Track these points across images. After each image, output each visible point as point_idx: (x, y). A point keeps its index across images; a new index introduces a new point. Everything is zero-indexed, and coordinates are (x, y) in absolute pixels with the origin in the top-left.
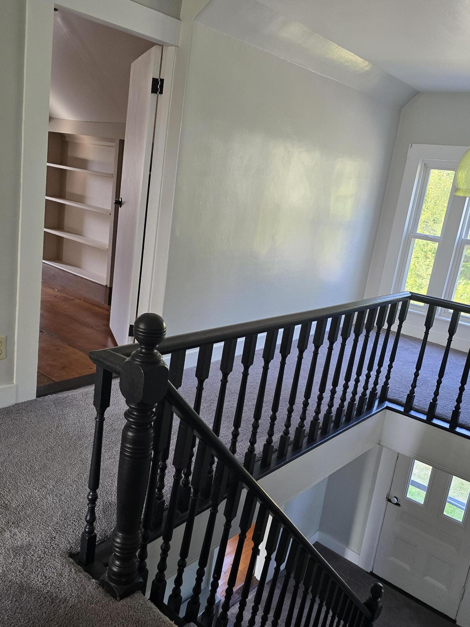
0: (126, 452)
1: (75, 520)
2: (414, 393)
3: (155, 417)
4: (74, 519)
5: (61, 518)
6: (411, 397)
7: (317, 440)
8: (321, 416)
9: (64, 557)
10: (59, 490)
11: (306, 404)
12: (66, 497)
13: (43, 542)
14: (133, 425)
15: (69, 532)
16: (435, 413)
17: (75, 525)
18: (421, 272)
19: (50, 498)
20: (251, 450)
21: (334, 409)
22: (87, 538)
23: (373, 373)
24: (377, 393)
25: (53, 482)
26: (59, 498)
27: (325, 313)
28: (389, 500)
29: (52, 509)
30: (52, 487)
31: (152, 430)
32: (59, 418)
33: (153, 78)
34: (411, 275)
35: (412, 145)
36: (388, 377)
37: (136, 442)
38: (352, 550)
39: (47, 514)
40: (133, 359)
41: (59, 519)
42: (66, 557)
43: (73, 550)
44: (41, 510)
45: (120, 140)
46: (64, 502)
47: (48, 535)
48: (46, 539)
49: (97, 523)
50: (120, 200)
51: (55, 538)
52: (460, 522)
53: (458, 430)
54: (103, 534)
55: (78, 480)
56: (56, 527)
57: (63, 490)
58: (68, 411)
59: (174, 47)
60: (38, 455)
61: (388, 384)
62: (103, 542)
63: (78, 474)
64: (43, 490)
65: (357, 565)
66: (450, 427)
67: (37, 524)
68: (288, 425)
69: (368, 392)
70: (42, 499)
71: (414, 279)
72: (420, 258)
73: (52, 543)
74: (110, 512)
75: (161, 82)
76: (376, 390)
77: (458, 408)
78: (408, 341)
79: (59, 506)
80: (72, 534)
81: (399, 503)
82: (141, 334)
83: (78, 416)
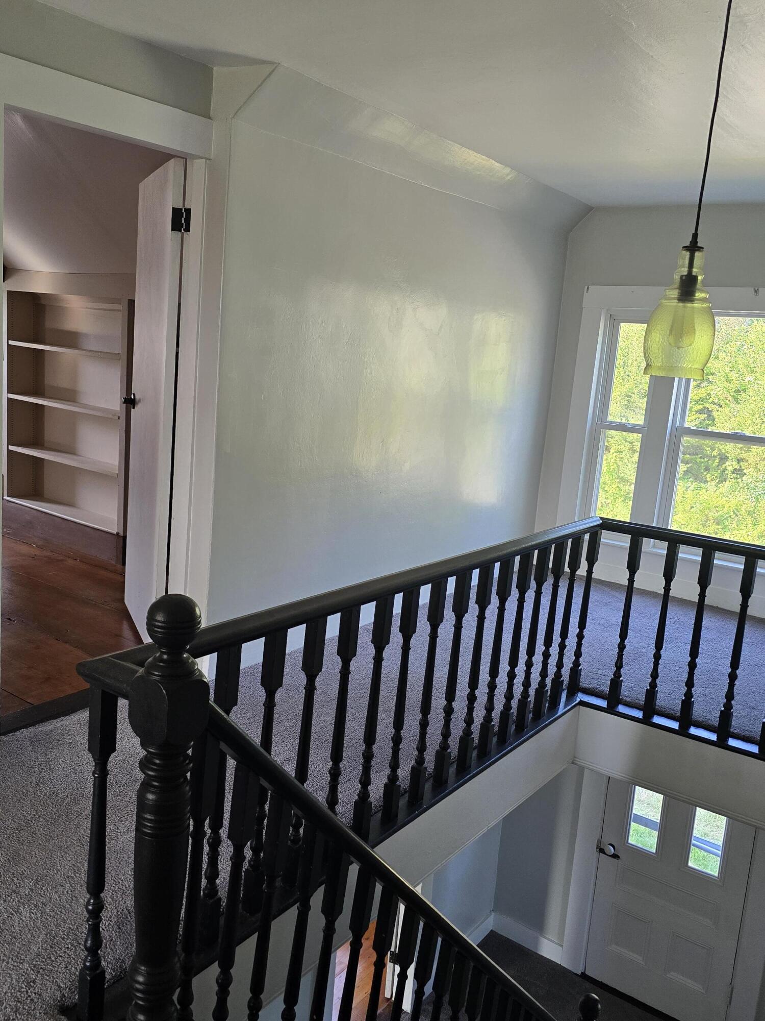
0: (145, 828)
1: (70, 946)
2: (621, 676)
3: (191, 765)
4: (68, 945)
5: (45, 945)
6: (616, 683)
7: (472, 767)
8: (476, 728)
9: (50, 1014)
10: (41, 895)
11: (449, 711)
12: (52, 907)
13: (13, 991)
14: (155, 781)
15: (58, 968)
16: (656, 706)
17: (68, 955)
18: (625, 473)
19: (25, 912)
20: (364, 795)
21: (496, 714)
22: (89, 978)
23: (554, 650)
24: (563, 680)
25: (30, 882)
26: (40, 910)
27: (467, 563)
28: (602, 851)
29: (30, 930)
30: (29, 892)
31: (187, 786)
32: (39, 768)
33: (173, 208)
34: (613, 479)
35: (588, 288)
36: (578, 654)
37: (159, 809)
38: (551, 940)
39: (20, 940)
40: (148, 673)
41: (42, 947)
42: (55, 1015)
43: (66, 1000)
44: (10, 935)
45: (129, 300)
46: (51, 916)
47: (23, 977)
48: (19, 986)
49: (107, 948)
50: (133, 397)
51: (34, 982)
52: (714, 876)
53: (693, 731)
54: (117, 966)
55: (73, 875)
56: (37, 961)
57: (48, 895)
58: (56, 755)
59: (205, 160)
60: (4, 836)
61: (580, 665)
62: (117, 980)
63: (73, 865)
64: (13, 897)
65: (560, 963)
66: (680, 727)
67: (4, 960)
68: (422, 748)
69: (548, 681)
70: (12, 914)
71: (616, 486)
72: (624, 453)
73: (29, 991)
74: (129, 927)
75: (186, 214)
76: (562, 676)
77: (689, 695)
78: (606, 589)
79: (42, 924)
80: (64, 972)
81: (619, 855)
82: (159, 630)
83: (73, 762)
